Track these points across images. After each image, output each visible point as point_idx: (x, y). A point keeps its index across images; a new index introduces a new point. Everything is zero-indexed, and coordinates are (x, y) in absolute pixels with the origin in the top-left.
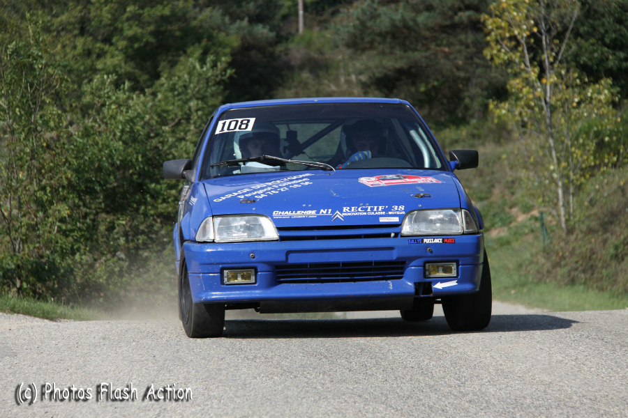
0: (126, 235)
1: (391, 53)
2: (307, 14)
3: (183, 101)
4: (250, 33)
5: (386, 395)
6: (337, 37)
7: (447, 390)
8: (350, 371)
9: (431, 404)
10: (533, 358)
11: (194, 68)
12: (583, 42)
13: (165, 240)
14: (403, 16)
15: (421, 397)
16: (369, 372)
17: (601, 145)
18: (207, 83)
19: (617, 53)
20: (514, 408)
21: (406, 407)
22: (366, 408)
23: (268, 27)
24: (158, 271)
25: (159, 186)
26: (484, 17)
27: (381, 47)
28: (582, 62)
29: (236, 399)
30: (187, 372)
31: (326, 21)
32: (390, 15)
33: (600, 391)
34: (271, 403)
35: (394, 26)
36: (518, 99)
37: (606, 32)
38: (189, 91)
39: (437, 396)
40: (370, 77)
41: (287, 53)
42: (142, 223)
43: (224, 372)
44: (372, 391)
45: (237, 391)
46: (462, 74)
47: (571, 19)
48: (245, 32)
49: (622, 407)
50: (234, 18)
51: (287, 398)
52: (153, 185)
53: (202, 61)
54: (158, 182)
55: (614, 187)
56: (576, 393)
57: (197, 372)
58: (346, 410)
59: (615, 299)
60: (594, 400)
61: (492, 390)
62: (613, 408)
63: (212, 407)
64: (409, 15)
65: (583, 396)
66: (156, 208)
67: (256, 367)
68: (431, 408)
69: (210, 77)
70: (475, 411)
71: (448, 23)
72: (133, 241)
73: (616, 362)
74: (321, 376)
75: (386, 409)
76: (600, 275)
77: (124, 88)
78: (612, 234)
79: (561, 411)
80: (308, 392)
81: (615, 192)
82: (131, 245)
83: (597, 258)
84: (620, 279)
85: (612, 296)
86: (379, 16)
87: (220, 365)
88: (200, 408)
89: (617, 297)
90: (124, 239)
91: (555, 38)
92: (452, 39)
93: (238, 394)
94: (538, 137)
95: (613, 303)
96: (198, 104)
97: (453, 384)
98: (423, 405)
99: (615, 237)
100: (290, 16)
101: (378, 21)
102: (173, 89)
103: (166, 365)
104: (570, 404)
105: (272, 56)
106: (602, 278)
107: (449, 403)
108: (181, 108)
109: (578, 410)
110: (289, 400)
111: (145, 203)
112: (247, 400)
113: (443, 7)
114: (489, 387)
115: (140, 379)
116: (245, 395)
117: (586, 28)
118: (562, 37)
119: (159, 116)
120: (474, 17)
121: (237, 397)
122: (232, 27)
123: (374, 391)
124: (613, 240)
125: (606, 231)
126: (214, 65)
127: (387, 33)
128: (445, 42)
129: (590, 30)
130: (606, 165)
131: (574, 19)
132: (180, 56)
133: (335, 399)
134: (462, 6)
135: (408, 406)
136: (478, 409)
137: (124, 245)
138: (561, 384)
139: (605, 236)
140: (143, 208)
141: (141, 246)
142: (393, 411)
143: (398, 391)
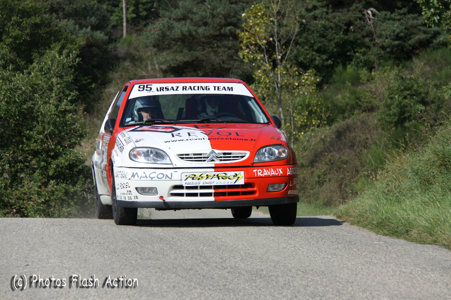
0: (9, 163)
1: (181, 51)
2: (128, 25)
3: (48, 78)
4: (92, 36)
5: (176, 268)
6: (147, 41)
7: (214, 265)
8: (153, 252)
9: (204, 274)
10: (268, 246)
11: (55, 57)
12: (300, 48)
13: (35, 166)
14: (188, 29)
15: (198, 270)
16: (165, 253)
17: (311, 113)
18: (63, 67)
19: (322, 56)
20: (256, 277)
21: (188, 275)
22: (163, 276)
23: (103, 33)
24: (30, 187)
25: (31, 133)
26: (238, 31)
27: (175, 48)
28: (300, 61)
29: (80, 269)
30: (49, 251)
31: (141, 30)
32: (181, 28)
33: (309, 266)
34: (102, 272)
35: (183, 35)
36: (259, 83)
37: (315, 42)
38: (52, 72)
39: (208, 269)
40: (168, 66)
41: (115, 49)
42: (20, 156)
43: (73, 252)
44: (167, 265)
45: (80, 264)
46: (226, 66)
47: (294, 33)
48: (89, 35)
49: (322, 277)
50: (81, 26)
51: (113, 269)
52: (28, 132)
53: (60, 53)
54: (31, 130)
55: (318, 139)
56: (294, 267)
57: (56, 252)
58: (151, 277)
59: (318, 209)
60: (305, 272)
61: (242, 265)
62: (316, 277)
63: (64, 274)
64: (192, 28)
65: (298, 270)
66: (30, 146)
67: (93, 249)
68: (204, 276)
69: (65, 63)
70: (231, 279)
71: (217, 33)
72: (14, 167)
73: (319, 249)
74: (135, 255)
75: (176, 277)
76: (309, 194)
77: (9, 69)
78: (316, 169)
79: (284, 279)
80: (126, 265)
81: (319, 142)
82: (13, 169)
83: (307, 183)
84: (321, 196)
85: (316, 207)
86: (173, 28)
87: (70, 247)
88: (56, 275)
89: (319, 207)
90: (8, 165)
91: (283, 45)
92: (219, 44)
93: (81, 266)
94: (272, 107)
95: (316, 211)
96: (57, 80)
97: (218, 261)
98: (199, 274)
99: (318, 170)
100: (117, 26)
101: (173, 31)
102: (41, 71)
103: (35, 247)
104: (291, 275)
105: (106, 51)
106: (310, 196)
107: (215, 273)
108: (47, 83)
109: (295, 279)
110: (114, 270)
111: (23, 143)
112: (87, 270)
113: (214, 23)
114: (241, 263)
115: (18, 256)
116: (86, 267)
117: (302, 40)
118: (288, 44)
119: (32, 87)
120: (233, 31)
121: (81, 268)
122: (80, 32)
123: (168, 265)
124: (317, 172)
125: (313, 166)
126: (68, 56)
127: (179, 39)
128: (215, 45)
129: (305, 41)
130: (314, 126)
131: (295, 34)
132: (46, 50)
133: (143, 270)
134: (226, 23)
135: (190, 275)
136: (234, 277)
137: (8, 170)
138: (285, 262)
139: (313, 169)
140: (21, 146)
141: (19, 170)
142: (180, 278)
143: (183, 265)
